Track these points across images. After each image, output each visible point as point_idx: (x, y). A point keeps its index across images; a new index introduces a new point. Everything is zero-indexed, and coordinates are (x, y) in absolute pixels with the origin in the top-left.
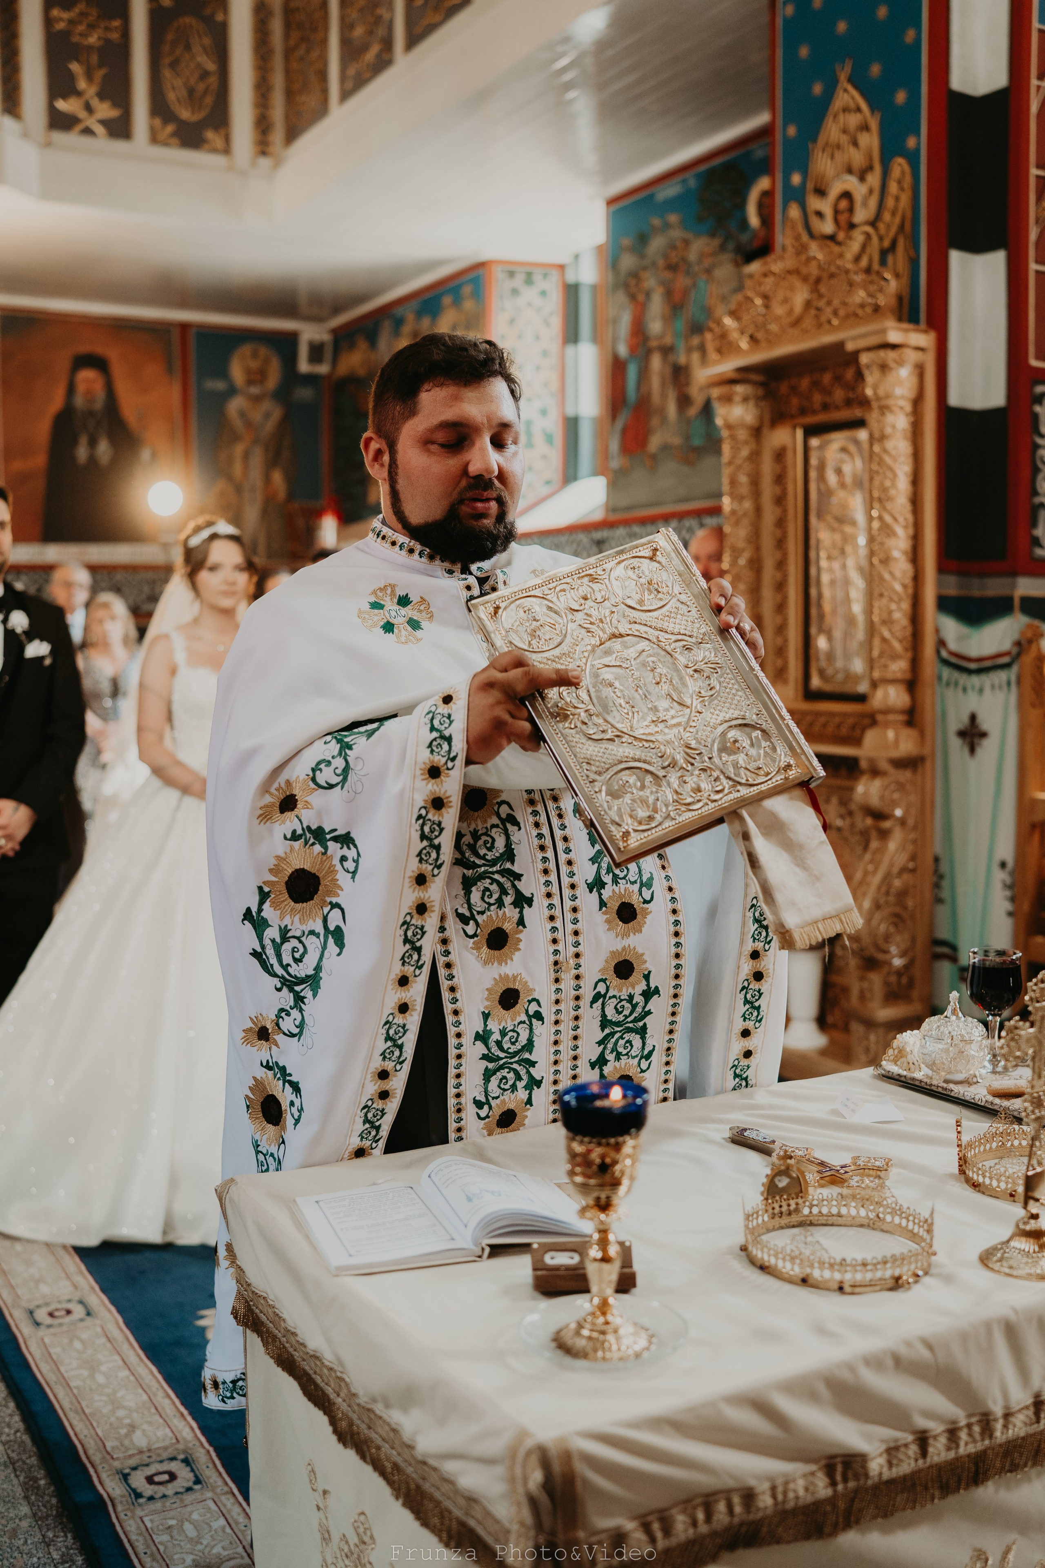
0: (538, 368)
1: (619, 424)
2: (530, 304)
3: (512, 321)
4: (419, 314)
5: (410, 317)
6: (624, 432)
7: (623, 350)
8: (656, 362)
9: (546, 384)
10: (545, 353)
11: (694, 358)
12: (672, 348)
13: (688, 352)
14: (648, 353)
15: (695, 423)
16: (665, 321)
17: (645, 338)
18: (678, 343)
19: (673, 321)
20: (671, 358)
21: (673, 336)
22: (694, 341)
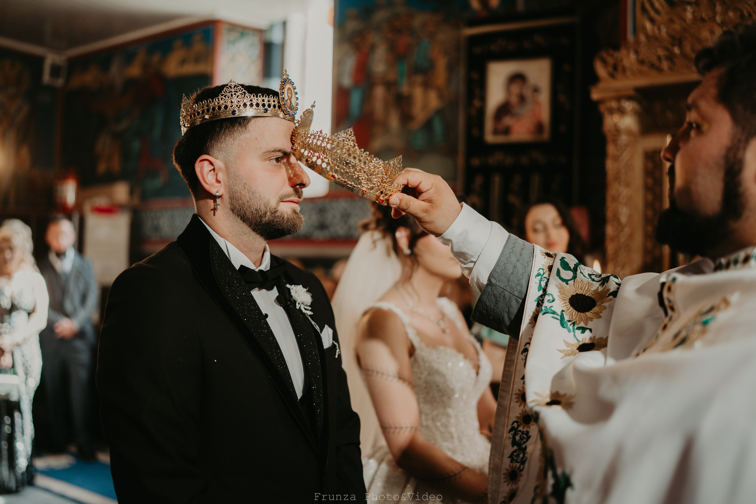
7: (347, 83)
8: (380, 91)
11: (418, 91)
12: (395, 83)
13: (411, 86)
14: (371, 86)
15: (418, 134)
16: (388, 66)
17: (369, 76)
18: (402, 80)
19: (396, 66)
20: (395, 90)
21: (397, 75)
22: (417, 80)
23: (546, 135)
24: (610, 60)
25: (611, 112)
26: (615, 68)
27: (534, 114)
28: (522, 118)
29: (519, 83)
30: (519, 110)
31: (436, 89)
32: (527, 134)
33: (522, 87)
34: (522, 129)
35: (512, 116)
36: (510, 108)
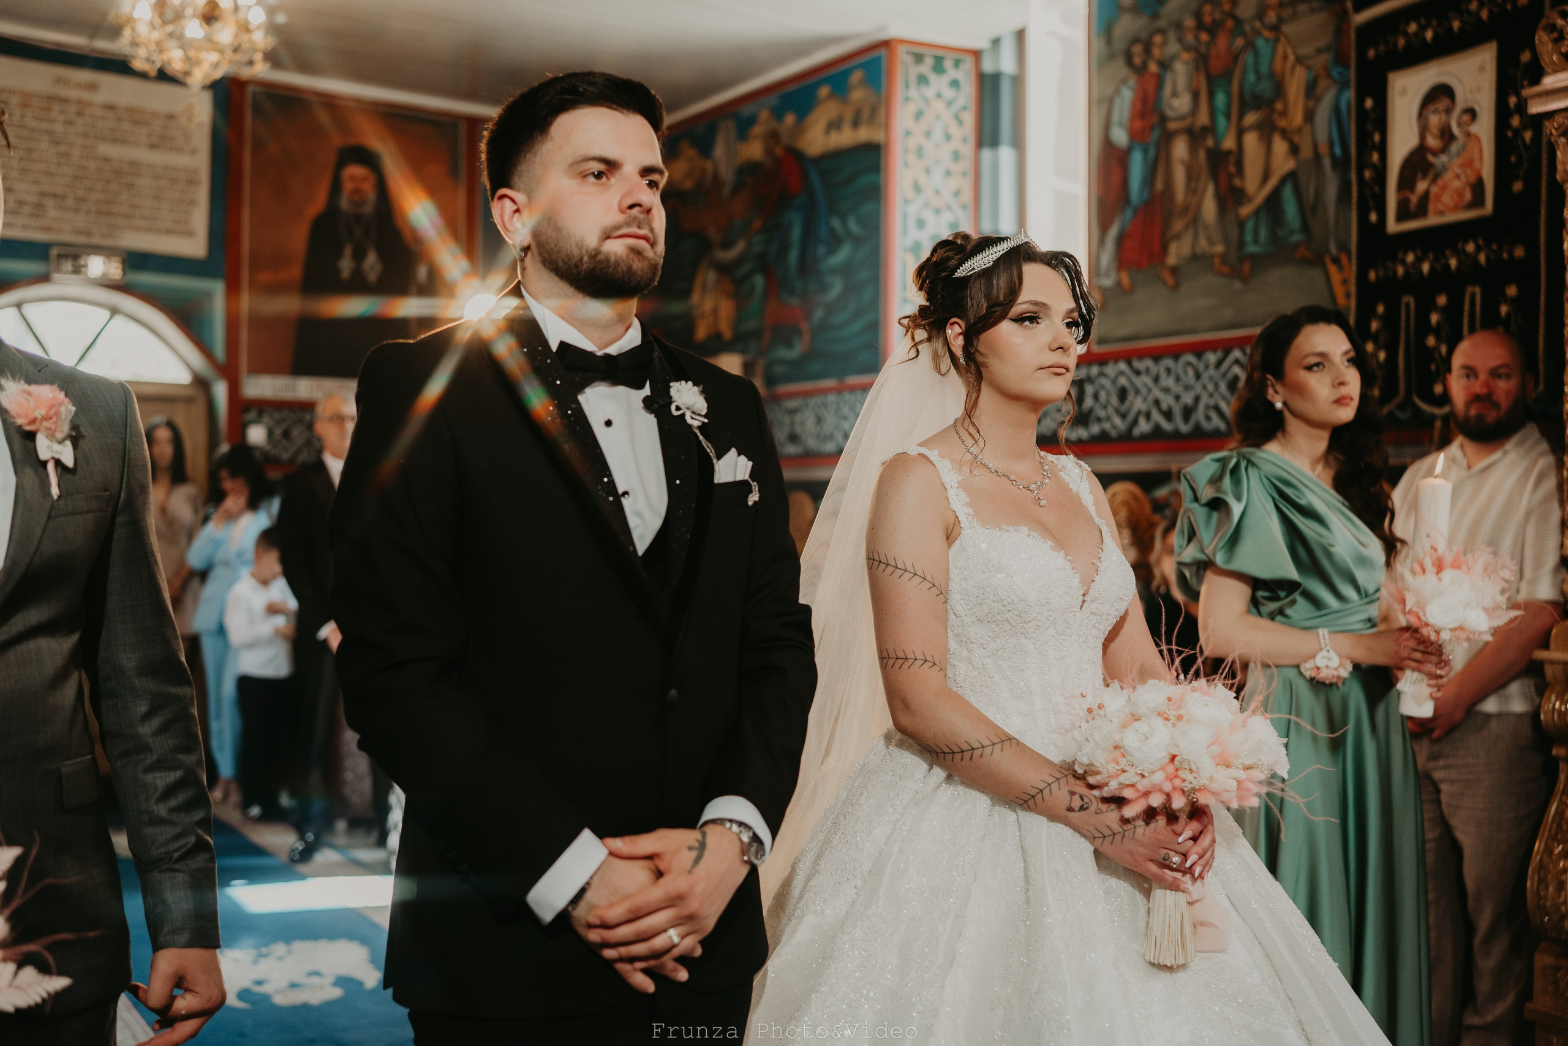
0: (948, 173)
1: (1113, 231)
2: (939, 96)
3: (919, 115)
4: (778, 113)
5: (764, 115)
6: (1120, 241)
7: (1120, 137)
8: (1180, 149)
9: (957, 193)
10: (956, 156)
11: (1251, 140)
12: (1209, 130)
13: (1240, 133)
14: (1168, 138)
15: (1250, 225)
16: (1195, 96)
17: (1163, 119)
18: (1221, 121)
19: (1211, 95)
20: (1210, 142)
21: (1212, 113)
22: (1251, 118)
27: (1469, 164)
28: (1448, 176)
29: (1443, 104)
30: (1444, 158)
31: (1285, 134)
32: (1456, 208)
33: (1449, 111)
34: (1447, 199)
35: (1431, 175)
36: (1430, 158)
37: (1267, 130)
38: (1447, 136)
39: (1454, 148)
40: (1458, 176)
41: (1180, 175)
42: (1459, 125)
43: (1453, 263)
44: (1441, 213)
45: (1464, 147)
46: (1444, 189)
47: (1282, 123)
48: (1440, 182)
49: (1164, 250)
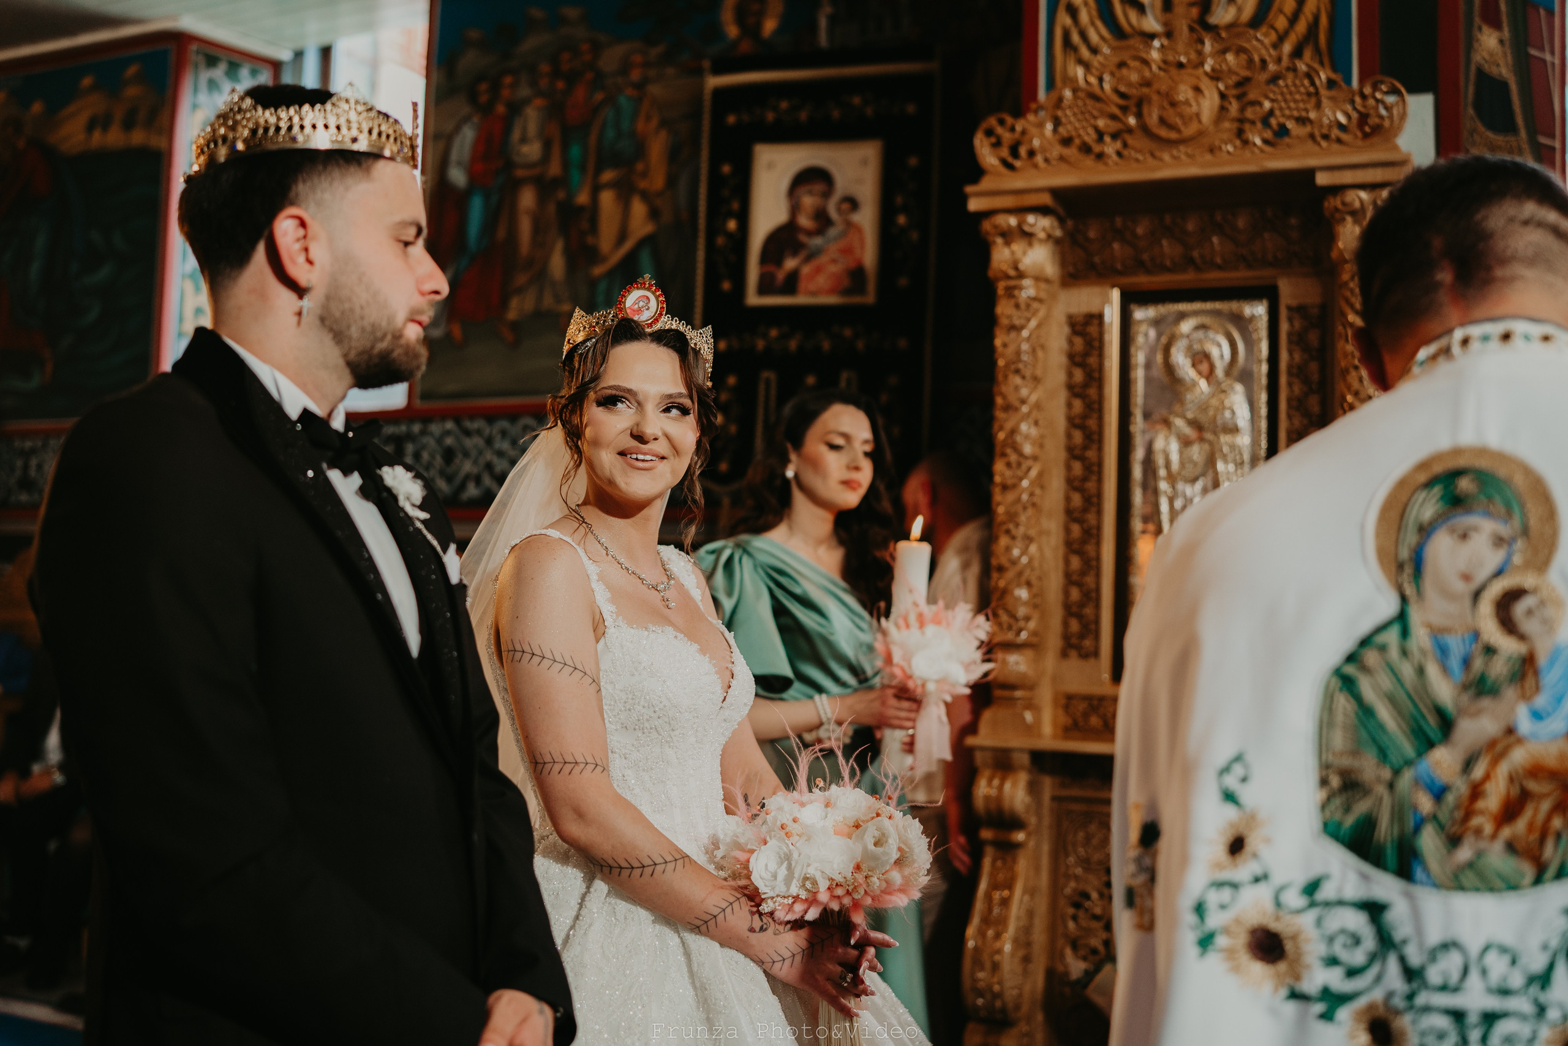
7: (459, 177)
8: (527, 199)
11: (607, 199)
12: (562, 182)
13: (596, 190)
14: (513, 186)
15: (602, 287)
16: (547, 145)
17: (509, 165)
18: (575, 175)
19: (565, 147)
20: (561, 195)
21: (566, 164)
22: (608, 176)
23: (870, 297)
24: (1007, 136)
25: (1008, 236)
26: (1014, 152)
27: (847, 251)
28: (823, 259)
29: (819, 187)
30: (817, 241)
31: (645, 196)
32: (832, 291)
33: (827, 194)
34: (822, 281)
35: (803, 254)
36: (803, 238)
37: (625, 190)
38: (823, 220)
39: (832, 232)
40: (834, 261)
41: (525, 227)
42: (839, 210)
43: (826, 345)
44: (814, 294)
45: (844, 234)
46: (818, 270)
47: (643, 184)
48: (815, 263)
49: (504, 304)
